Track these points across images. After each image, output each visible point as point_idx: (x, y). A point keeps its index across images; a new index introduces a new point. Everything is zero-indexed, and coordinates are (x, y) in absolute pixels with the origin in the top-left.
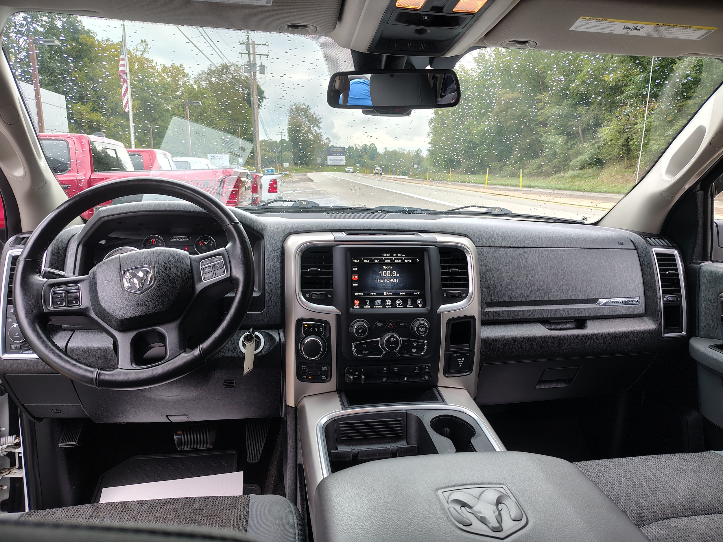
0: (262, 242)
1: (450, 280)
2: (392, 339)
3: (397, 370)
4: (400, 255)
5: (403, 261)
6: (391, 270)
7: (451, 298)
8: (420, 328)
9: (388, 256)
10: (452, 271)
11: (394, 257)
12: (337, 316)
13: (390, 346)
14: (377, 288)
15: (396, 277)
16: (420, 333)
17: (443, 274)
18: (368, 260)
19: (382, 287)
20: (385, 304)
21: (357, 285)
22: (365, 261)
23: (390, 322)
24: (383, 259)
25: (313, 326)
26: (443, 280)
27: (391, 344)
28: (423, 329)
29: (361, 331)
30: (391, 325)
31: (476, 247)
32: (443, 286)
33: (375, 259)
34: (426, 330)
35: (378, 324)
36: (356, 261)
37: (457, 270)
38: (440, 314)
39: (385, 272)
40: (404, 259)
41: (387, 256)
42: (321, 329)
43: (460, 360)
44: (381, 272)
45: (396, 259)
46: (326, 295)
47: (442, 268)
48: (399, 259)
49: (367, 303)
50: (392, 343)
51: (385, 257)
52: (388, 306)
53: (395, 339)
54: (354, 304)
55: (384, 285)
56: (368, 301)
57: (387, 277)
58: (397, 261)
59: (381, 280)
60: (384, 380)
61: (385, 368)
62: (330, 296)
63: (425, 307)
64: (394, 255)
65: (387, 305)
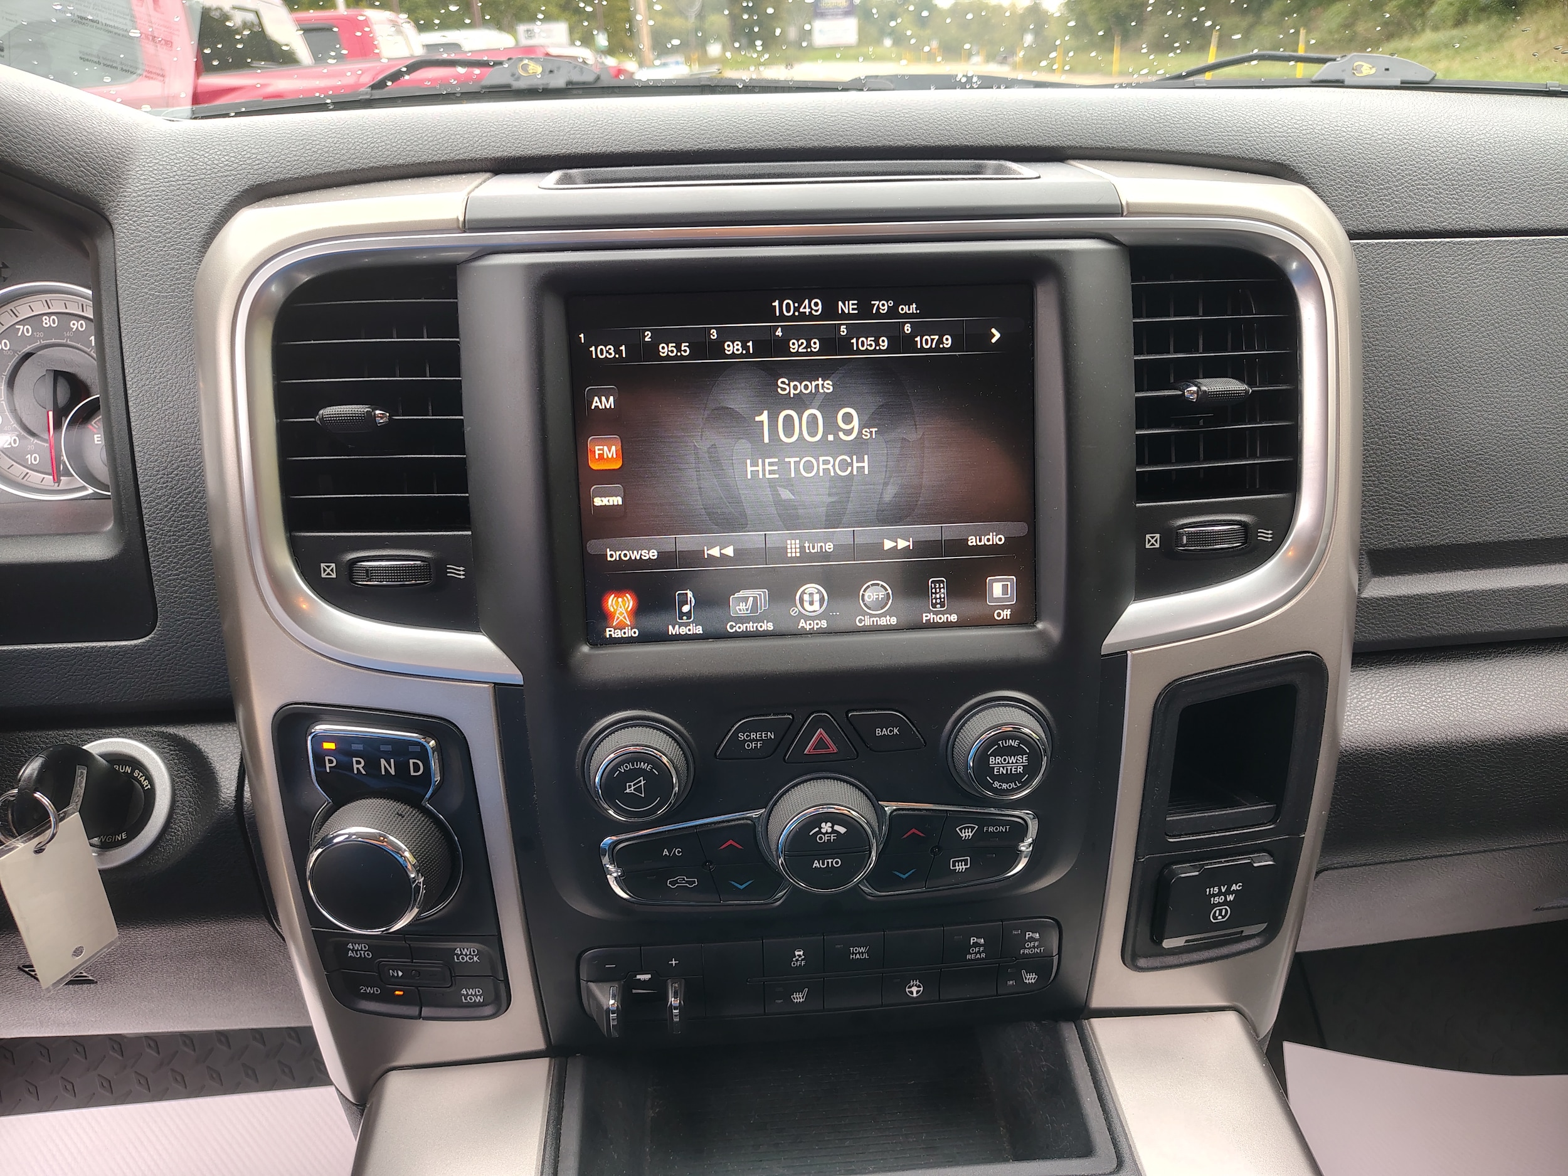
0: (104, 247)
1: (1186, 449)
2: (826, 827)
3: (866, 956)
4: (883, 306)
5: (900, 342)
6: (829, 405)
7: (1188, 555)
8: (999, 759)
9: (811, 317)
10: (1203, 396)
11: (845, 316)
12: (503, 693)
13: (816, 864)
14: (743, 514)
15: (858, 447)
16: (996, 784)
17: (1146, 413)
18: (684, 346)
19: (773, 510)
20: (793, 612)
21: (617, 500)
22: (665, 350)
23: (817, 724)
24: (779, 333)
25: (372, 750)
26: (1146, 450)
27: (822, 857)
28: (1017, 764)
29: (638, 789)
30: (821, 741)
31: (1353, 235)
32: (1147, 487)
33: (725, 335)
34: (1031, 769)
35: (742, 736)
36: (605, 352)
37: (1233, 386)
38: (1119, 659)
39: (788, 418)
40: (908, 329)
41: (803, 317)
42: (416, 766)
43: (1220, 894)
44: (764, 417)
45: (855, 331)
46: (435, 570)
47: (1145, 375)
48: (875, 332)
49: (686, 609)
50: (827, 850)
51: (793, 318)
52: (806, 618)
53: (842, 830)
54: (605, 617)
55: (786, 494)
56: (690, 594)
57: (801, 447)
58: (868, 343)
59: (763, 469)
60: (798, 998)
61: (799, 949)
62: (458, 572)
63: (1031, 624)
64: (848, 307)
65: (801, 616)
